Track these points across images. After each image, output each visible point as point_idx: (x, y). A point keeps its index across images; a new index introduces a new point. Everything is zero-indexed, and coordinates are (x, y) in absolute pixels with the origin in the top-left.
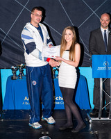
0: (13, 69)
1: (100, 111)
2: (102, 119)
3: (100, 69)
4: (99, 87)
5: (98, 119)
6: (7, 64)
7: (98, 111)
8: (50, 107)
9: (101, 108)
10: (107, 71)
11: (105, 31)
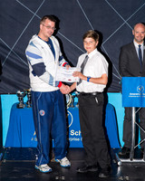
0: (19, 95)
1: (132, 150)
2: (134, 160)
3: (132, 95)
4: (131, 120)
5: (129, 160)
6: (12, 88)
7: (129, 150)
8: (62, 145)
9: (133, 147)
10: (141, 98)
11: (140, 46)
